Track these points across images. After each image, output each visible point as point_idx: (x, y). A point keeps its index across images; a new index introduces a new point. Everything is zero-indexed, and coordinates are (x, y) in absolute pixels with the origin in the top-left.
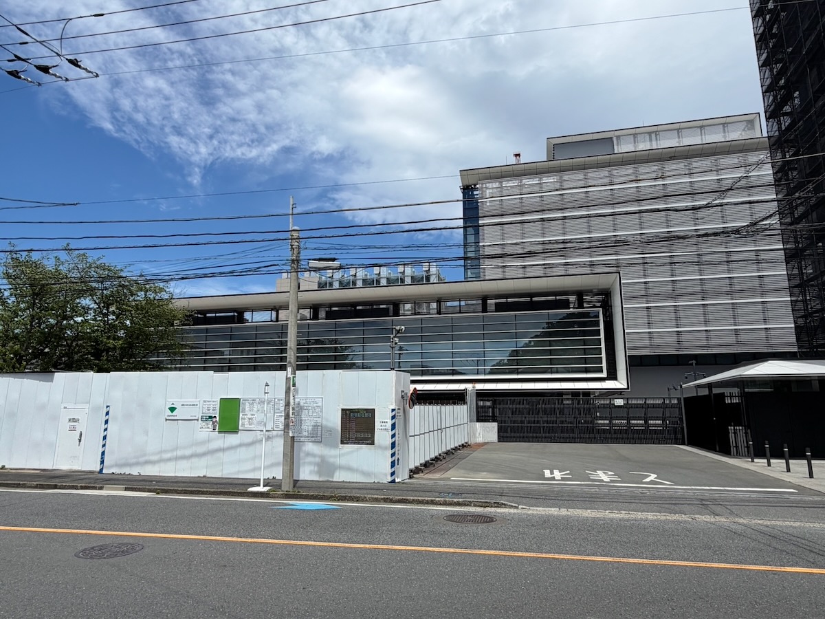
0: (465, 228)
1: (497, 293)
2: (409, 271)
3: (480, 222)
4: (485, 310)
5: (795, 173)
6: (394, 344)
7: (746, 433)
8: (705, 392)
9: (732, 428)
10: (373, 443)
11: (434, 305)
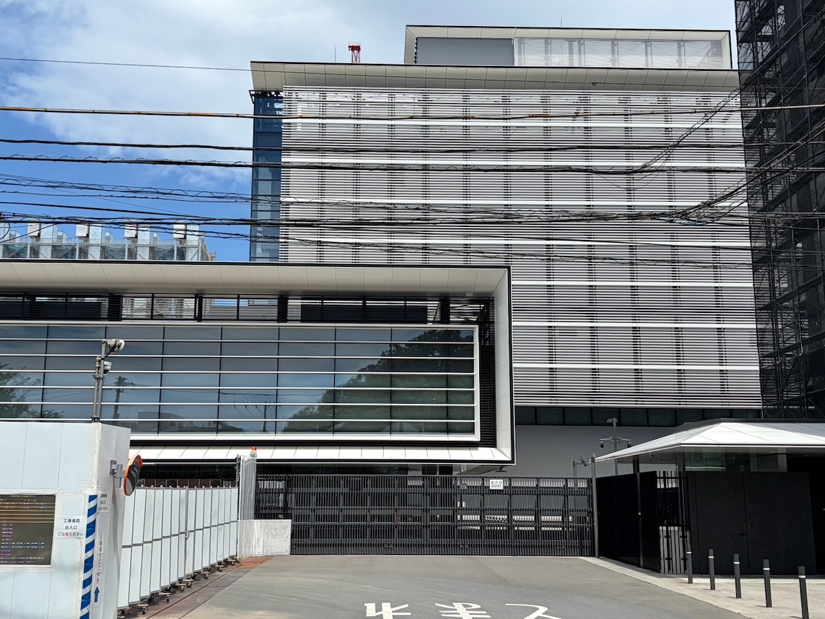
0: (255, 167)
1: (307, 289)
2: (145, 237)
3: (283, 160)
4: (282, 316)
5: (772, 132)
6: (101, 371)
7: (684, 537)
8: (627, 470)
9: (665, 528)
10: (47, 561)
11: (190, 303)
